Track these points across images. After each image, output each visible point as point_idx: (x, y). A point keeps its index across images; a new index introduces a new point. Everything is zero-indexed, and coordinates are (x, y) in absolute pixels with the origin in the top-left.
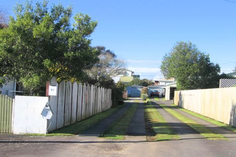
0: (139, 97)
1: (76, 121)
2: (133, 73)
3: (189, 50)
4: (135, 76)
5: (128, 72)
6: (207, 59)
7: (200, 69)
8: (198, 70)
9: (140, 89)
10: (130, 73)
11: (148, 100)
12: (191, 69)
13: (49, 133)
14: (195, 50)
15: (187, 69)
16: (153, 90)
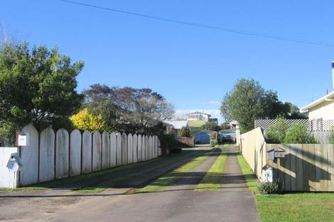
0: (209, 143)
1: (81, 174)
2: (209, 116)
3: (251, 88)
4: (210, 120)
5: (203, 115)
6: (275, 97)
7: (264, 109)
8: (262, 111)
9: (210, 135)
10: (207, 117)
11: (217, 146)
12: (254, 110)
13: (20, 187)
14: (259, 87)
15: (249, 110)
16: (225, 135)
